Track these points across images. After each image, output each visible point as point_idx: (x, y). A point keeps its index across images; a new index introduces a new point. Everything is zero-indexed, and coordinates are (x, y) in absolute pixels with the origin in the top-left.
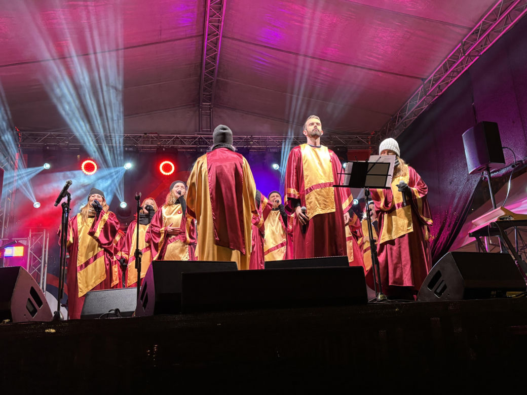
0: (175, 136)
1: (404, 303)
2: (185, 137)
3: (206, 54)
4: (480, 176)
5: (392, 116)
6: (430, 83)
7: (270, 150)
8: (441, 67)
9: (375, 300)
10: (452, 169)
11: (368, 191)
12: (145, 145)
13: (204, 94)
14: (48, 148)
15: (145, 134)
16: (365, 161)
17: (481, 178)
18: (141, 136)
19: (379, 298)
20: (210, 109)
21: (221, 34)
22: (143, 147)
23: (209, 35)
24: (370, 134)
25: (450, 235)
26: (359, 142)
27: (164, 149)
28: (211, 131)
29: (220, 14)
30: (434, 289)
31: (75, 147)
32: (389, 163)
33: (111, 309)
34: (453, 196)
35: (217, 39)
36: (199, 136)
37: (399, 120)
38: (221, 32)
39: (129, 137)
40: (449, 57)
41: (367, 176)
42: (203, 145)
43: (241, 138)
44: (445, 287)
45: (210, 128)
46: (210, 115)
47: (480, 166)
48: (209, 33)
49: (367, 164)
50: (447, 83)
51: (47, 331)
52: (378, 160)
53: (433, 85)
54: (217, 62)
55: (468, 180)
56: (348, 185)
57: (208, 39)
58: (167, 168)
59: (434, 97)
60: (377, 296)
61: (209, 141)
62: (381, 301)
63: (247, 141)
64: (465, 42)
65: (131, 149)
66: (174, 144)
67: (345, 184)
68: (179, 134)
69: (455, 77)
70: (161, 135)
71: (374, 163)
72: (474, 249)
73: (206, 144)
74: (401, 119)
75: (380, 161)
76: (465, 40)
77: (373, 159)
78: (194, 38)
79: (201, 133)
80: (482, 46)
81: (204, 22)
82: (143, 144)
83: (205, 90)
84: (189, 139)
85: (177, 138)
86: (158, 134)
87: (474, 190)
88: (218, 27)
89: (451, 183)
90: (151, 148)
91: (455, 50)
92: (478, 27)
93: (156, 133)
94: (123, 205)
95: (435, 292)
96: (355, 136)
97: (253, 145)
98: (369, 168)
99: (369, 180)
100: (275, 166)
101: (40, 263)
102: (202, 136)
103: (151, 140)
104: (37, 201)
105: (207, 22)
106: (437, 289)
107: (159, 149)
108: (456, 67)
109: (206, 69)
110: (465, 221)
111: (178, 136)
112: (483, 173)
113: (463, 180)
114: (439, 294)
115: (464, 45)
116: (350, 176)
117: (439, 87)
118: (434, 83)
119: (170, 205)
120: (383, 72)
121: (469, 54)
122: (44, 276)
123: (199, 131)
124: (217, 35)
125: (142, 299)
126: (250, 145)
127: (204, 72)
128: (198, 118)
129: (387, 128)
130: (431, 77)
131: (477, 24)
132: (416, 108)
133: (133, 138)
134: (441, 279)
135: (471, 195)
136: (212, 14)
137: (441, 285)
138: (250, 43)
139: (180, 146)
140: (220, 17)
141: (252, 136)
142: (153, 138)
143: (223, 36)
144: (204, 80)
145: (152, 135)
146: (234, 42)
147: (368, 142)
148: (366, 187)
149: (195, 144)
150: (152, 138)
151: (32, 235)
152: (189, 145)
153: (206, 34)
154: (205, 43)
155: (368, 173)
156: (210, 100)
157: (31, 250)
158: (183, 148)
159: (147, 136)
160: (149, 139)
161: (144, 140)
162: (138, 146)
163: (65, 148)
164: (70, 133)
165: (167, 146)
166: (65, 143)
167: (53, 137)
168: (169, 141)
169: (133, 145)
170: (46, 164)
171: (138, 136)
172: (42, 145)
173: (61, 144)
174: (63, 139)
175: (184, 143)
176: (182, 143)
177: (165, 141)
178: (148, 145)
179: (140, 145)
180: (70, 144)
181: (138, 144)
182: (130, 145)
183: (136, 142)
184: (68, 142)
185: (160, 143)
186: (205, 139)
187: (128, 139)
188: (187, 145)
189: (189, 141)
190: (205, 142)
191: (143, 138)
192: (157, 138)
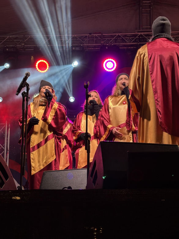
0: (117, 34)
2: (126, 35)
14: (7, 49)
15: (90, 34)
18: (86, 36)
20: (150, 6)
22: (88, 46)
27: (107, 48)
31: (30, 48)
33: (65, 187)
36: (140, 34)
39: (76, 38)
45: (150, 26)
46: (150, 13)
51: (14, 198)
65: (78, 49)
66: (116, 42)
68: (121, 33)
70: (104, 34)
79: (141, 30)
82: (89, 44)
85: (119, 36)
86: (102, 34)
90: (95, 47)
93: (100, 33)
94: (72, 99)
101: (4, 150)
102: (142, 33)
103: (95, 39)
107: (103, 47)
119: (115, 96)
125: (92, 176)
128: (138, 16)
133: (80, 38)
139: (121, 44)
142: (98, 38)
145: (97, 35)
149: (135, 41)
150: (96, 37)
152: (130, 42)
158: (125, 46)
159: (92, 36)
160: (94, 38)
161: (89, 40)
162: (84, 46)
163: (21, 50)
164: (26, 36)
165: (110, 44)
166: (22, 45)
167: (11, 40)
168: (111, 39)
169: (80, 45)
170: (6, 64)
171: (84, 36)
172: (3, 47)
173: (18, 46)
174: (20, 41)
175: (125, 41)
176: (124, 41)
177: (108, 40)
178: (92, 45)
179: (86, 45)
180: (26, 46)
181: (84, 43)
182: (77, 45)
183: (82, 42)
184: (24, 44)
185: (103, 42)
186: (145, 36)
187: (75, 39)
188: (128, 43)
189: (129, 39)
190: (145, 39)
191: (89, 38)
192: (101, 37)
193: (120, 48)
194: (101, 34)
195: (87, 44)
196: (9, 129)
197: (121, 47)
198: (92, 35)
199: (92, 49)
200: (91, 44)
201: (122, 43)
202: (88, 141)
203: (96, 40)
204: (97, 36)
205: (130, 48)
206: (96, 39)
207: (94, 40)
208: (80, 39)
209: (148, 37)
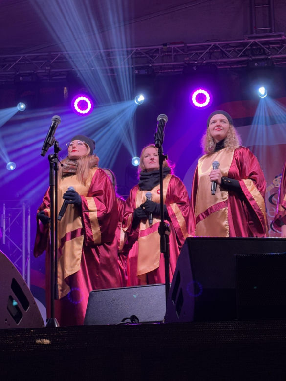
0: (212, 44)
2: (228, 44)
12: (165, 64)
14: (21, 78)
15: (165, 45)
18: (158, 50)
22: (161, 67)
27: (195, 68)
28: (271, 31)
31: (60, 75)
33: (125, 318)
36: (252, 41)
39: (140, 53)
42: (257, 55)
45: (271, 26)
46: (269, 4)
51: (39, 341)
58: (201, 98)
61: (269, 48)
65: (143, 72)
66: (210, 58)
68: (219, 41)
70: (188, 45)
73: (264, 53)
79: (254, 35)
82: (163, 62)
84: (236, 47)
85: (215, 47)
86: (185, 44)
90: (174, 67)
93: (182, 43)
94: (136, 162)
101: (21, 253)
102: (257, 40)
103: (173, 54)
104: (11, 161)
107: (187, 67)
111: (217, 43)
122: (26, 272)
123: (252, 33)
125: (174, 298)
133: (146, 53)
139: (219, 60)
142: (177, 51)
145: (176, 46)
149: (245, 55)
150: (175, 50)
151: (6, 211)
152: (236, 57)
157: (7, 233)
158: (226, 63)
159: (168, 48)
160: (171, 52)
161: (163, 56)
162: (154, 66)
163: (45, 78)
164: (52, 53)
165: (200, 62)
166: (46, 69)
167: (27, 62)
168: (202, 53)
169: (147, 65)
170: (20, 103)
171: (153, 49)
172: (13, 74)
173: (38, 71)
174: (42, 63)
175: (226, 55)
176: (224, 56)
177: (196, 54)
178: (169, 64)
179: (157, 64)
180: (53, 70)
181: (154, 63)
182: (142, 65)
183: (150, 60)
184: (49, 68)
185: (188, 59)
186: (262, 44)
187: (138, 56)
188: (232, 58)
189: (234, 51)
190: (262, 51)
191: (162, 52)
192: (183, 50)
193: (219, 67)
194: (183, 45)
195: (159, 63)
196: (29, 217)
197: (220, 65)
198: (168, 46)
199: (169, 71)
200: (167, 62)
201: (221, 58)
202: (164, 236)
203: (175, 55)
204: (178, 48)
205: (235, 66)
206: (175, 53)
207: (171, 55)
208: (147, 55)
209: (268, 46)
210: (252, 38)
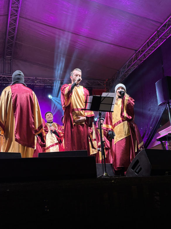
1: (117, 177)
3: (9, 26)
4: (165, 107)
5: (118, 70)
6: (139, 53)
7: (47, 87)
8: (146, 44)
9: (102, 176)
10: (150, 102)
11: (101, 113)
13: (7, 51)
16: (100, 96)
17: (166, 108)
19: (105, 175)
20: (11, 59)
21: (19, 15)
23: (11, 15)
24: (105, 80)
25: (148, 140)
26: (99, 84)
28: (10, 73)
29: (18, 3)
30: (135, 170)
32: (113, 98)
34: (150, 118)
35: (16, 18)
36: (3, 76)
37: (122, 73)
38: (19, 14)
40: (150, 39)
41: (101, 104)
42: (6, 81)
43: (29, 79)
44: (141, 169)
45: (10, 72)
46: (11, 64)
47: (164, 101)
48: (12, 14)
49: (101, 97)
50: (149, 53)
52: (107, 95)
53: (141, 54)
54: (16, 32)
55: (159, 109)
56: (90, 109)
57: (11, 18)
59: (141, 61)
60: (103, 173)
61: (10, 79)
62: (105, 176)
63: (33, 81)
64: (159, 30)
67: (88, 109)
69: (153, 50)
71: (105, 97)
72: (161, 148)
73: (8, 81)
74: (123, 72)
75: (108, 96)
76: (159, 29)
77: (104, 95)
78: (2, 17)
79: (4, 74)
80: (168, 34)
81: (9, 7)
83: (8, 48)
87: (161, 115)
88: (17, 11)
89: (149, 110)
91: (153, 35)
92: (166, 23)
95: (136, 172)
96: (97, 81)
97: (37, 83)
98: (102, 100)
99: (102, 107)
100: (50, 96)
102: (5, 76)
105: (10, 7)
106: (136, 170)
108: (154, 44)
109: (9, 35)
110: (156, 132)
112: (167, 105)
113: (156, 109)
114: (138, 173)
115: (158, 32)
116: (91, 104)
117: (144, 55)
118: (142, 53)
120: (113, 45)
121: (161, 38)
123: (3, 73)
124: (16, 15)
126: (35, 83)
127: (8, 37)
128: (3, 65)
129: (115, 77)
130: (140, 49)
131: (165, 21)
132: (131, 67)
134: (139, 164)
135: (160, 117)
136: (14, 3)
137: (139, 168)
138: (36, 22)
140: (18, 5)
141: (36, 77)
143: (20, 17)
144: (8, 42)
146: (27, 20)
147: (104, 85)
148: (100, 111)
153: (10, 14)
154: (9, 20)
155: (102, 103)
156: (11, 54)
186: (7, 78)
210: (3, 75)
